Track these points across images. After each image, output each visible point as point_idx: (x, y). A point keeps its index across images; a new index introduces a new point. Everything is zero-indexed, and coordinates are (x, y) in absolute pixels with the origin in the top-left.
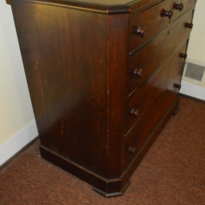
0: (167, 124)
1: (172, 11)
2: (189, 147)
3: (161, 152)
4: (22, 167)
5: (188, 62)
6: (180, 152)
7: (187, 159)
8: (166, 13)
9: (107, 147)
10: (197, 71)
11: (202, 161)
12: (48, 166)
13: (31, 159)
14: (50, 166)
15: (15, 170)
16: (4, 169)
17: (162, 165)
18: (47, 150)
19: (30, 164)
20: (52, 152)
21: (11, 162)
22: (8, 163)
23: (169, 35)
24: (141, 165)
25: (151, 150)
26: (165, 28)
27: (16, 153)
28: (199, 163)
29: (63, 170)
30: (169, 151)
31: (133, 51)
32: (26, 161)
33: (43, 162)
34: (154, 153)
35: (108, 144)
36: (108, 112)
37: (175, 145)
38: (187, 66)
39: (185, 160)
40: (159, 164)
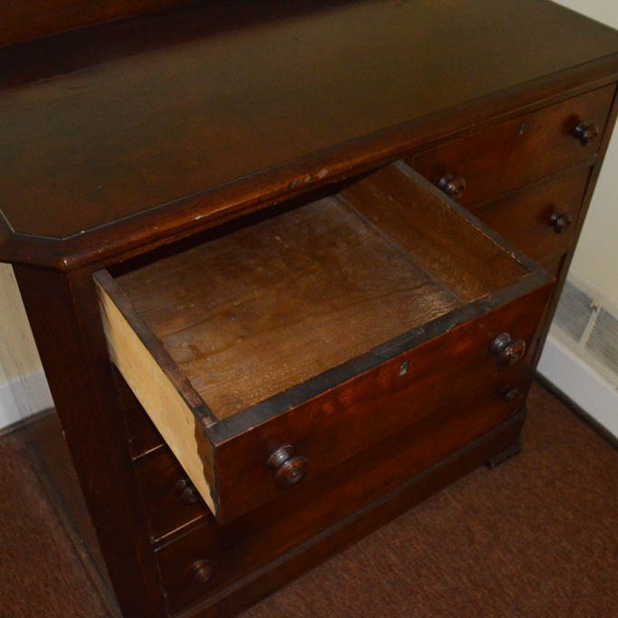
0: (445, 490)
2: (458, 599)
5: (602, 308)
24: (275, 599)
25: (337, 562)
34: (337, 577)
37: (420, 576)
38: (598, 318)
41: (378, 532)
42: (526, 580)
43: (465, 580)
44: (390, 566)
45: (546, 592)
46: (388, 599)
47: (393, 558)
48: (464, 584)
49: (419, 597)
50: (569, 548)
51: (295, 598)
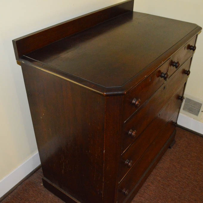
0: (163, 157)
1: (167, 74)
2: (181, 183)
3: (154, 187)
4: (26, 195)
5: (186, 98)
6: (172, 188)
7: (178, 195)
8: (162, 75)
9: (102, 192)
10: (194, 106)
11: (192, 199)
12: (49, 196)
13: (34, 187)
14: (51, 195)
15: (20, 198)
16: (9, 196)
17: (154, 201)
18: (49, 182)
19: (33, 193)
20: (53, 185)
21: (15, 189)
22: (13, 191)
23: (165, 89)
24: (135, 200)
25: (145, 184)
26: (161, 86)
27: (21, 181)
28: (189, 200)
29: (63, 201)
30: (162, 186)
31: (128, 119)
32: (30, 190)
33: (45, 191)
34: (147, 188)
35: (103, 190)
36: (104, 166)
37: (168, 181)
38: (185, 101)
39: (176, 197)
40: (151, 200)
41: (152, 173)
42: (194, 173)
43: (180, 178)
44: (159, 181)
45: (200, 174)
46: (164, 189)
47: (159, 178)
48: (180, 179)
49: (171, 186)
50: (200, 162)
51: (139, 197)
